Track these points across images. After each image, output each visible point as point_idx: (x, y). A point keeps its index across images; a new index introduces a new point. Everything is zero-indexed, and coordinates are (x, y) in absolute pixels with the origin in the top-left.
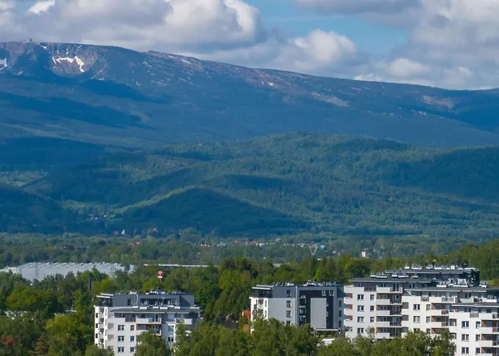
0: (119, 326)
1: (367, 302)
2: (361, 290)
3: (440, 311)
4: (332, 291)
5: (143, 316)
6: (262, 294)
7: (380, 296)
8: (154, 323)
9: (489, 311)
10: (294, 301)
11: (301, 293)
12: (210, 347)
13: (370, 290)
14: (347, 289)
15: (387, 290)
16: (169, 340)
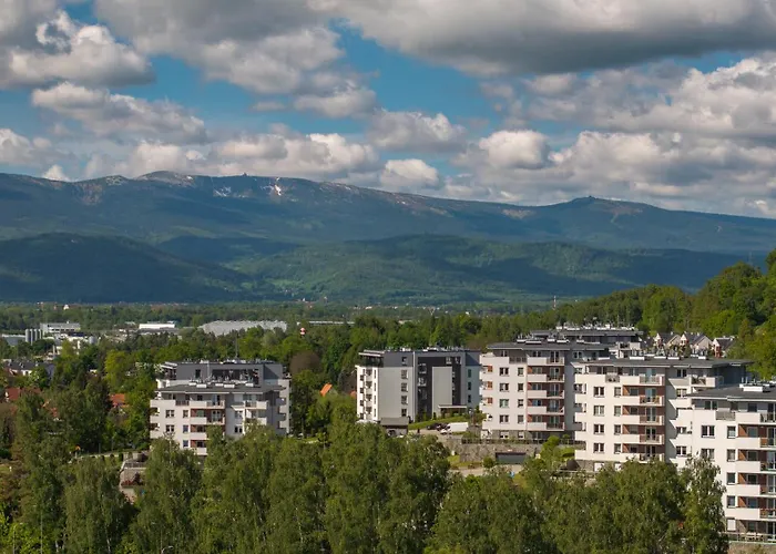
0: (167, 411)
1: (513, 379)
2: (504, 361)
3: (638, 398)
4: (459, 358)
5: (200, 398)
6: (369, 362)
7: (532, 369)
8: (214, 407)
9: (752, 408)
10: (411, 371)
11: (420, 360)
12: (261, 469)
13: (518, 361)
14: (484, 360)
15: (542, 361)
16: (236, 431)
